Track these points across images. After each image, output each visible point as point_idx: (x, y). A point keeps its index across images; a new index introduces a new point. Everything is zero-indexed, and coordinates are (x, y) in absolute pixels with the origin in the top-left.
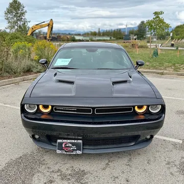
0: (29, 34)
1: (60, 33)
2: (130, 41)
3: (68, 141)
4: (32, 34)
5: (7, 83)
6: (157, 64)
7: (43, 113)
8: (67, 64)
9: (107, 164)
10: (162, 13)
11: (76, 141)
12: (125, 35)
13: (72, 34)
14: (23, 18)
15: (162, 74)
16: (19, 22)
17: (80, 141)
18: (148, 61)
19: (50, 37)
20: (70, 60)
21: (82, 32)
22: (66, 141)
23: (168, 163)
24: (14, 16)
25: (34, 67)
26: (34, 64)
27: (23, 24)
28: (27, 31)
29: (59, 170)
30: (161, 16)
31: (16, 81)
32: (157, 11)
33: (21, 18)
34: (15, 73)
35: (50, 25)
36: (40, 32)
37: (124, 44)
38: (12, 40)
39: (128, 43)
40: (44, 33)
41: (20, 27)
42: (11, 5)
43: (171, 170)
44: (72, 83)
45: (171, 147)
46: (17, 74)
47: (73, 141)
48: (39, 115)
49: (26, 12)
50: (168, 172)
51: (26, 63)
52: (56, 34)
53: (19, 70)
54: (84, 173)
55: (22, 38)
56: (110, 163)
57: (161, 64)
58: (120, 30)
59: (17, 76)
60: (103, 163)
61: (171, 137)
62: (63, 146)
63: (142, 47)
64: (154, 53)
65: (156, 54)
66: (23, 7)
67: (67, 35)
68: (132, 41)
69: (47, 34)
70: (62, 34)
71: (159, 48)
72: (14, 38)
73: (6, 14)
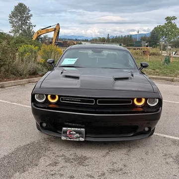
0: (34, 39)
1: (66, 39)
2: (141, 48)
3: (73, 129)
4: (38, 38)
5: (13, 84)
6: (168, 71)
7: (50, 103)
8: (73, 63)
9: (108, 153)
10: (174, 18)
11: (79, 129)
12: (136, 42)
13: (79, 40)
14: (28, 22)
15: (172, 81)
16: (23, 27)
17: (83, 129)
18: (159, 68)
19: (55, 42)
20: (76, 59)
21: (90, 38)
22: (70, 129)
23: (165, 155)
24: (19, 20)
25: (39, 70)
26: (40, 67)
27: (28, 29)
28: (32, 36)
29: (63, 155)
30: (173, 22)
31: (22, 83)
32: (169, 16)
33: (27, 22)
34: (21, 75)
35: (57, 30)
36: (45, 37)
37: (134, 51)
38: (17, 44)
39: (138, 50)
40: (49, 38)
41: (24, 31)
42: (16, 8)
43: (167, 160)
44: (77, 78)
45: (170, 143)
46: (23, 76)
47: (77, 129)
48: (47, 104)
49: (31, 15)
50: (164, 161)
51: (32, 65)
52: (62, 39)
53: (25, 72)
54: (85, 158)
55: (27, 42)
56: (110, 152)
57: (172, 71)
58: (131, 36)
59: (23, 78)
60: (103, 152)
61: (171, 135)
62: (68, 133)
63: (154, 54)
64: (166, 60)
65: (167, 61)
66: (29, 11)
67: (74, 40)
68: (143, 47)
69: (52, 39)
70: (69, 39)
71: (173, 55)
72: (19, 42)
73: (10, 17)
